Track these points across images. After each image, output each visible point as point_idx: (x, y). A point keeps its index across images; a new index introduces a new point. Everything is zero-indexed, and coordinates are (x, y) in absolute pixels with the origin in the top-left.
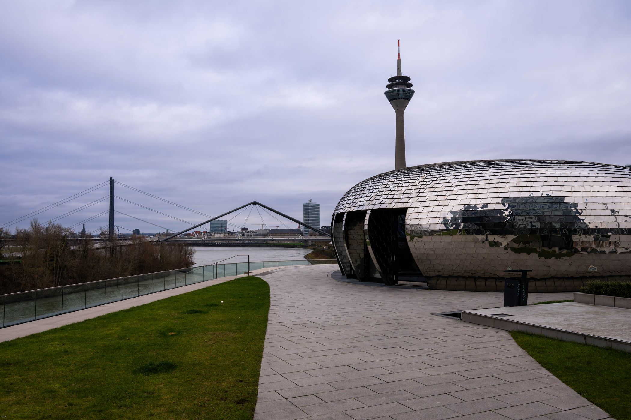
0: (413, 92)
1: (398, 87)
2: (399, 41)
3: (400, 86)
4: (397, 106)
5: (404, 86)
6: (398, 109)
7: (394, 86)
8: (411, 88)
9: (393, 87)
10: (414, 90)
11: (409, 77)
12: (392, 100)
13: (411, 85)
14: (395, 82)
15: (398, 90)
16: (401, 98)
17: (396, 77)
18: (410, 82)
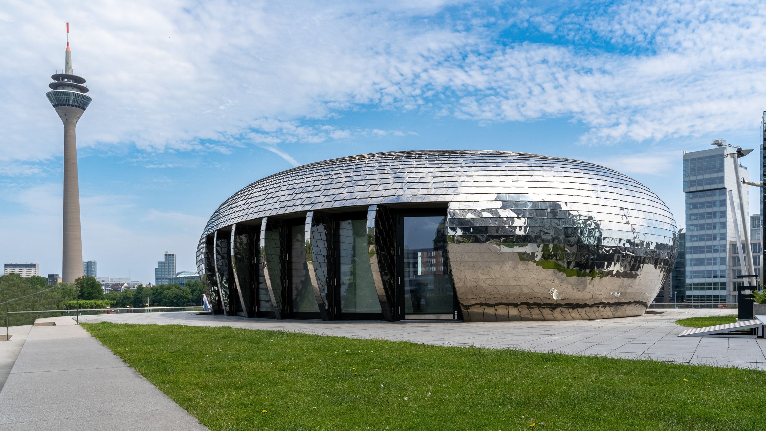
0: (89, 99)
1: (66, 88)
2: (67, 24)
3: (70, 88)
4: (66, 115)
5: (75, 89)
6: (67, 120)
7: (61, 87)
8: (86, 94)
9: (59, 88)
10: (91, 97)
11: (83, 78)
12: (58, 106)
13: (85, 90)
14: (63, 81)
15: (68, 94)
16: (72, 106)
17: (64, 74)
18: (84, 85)
